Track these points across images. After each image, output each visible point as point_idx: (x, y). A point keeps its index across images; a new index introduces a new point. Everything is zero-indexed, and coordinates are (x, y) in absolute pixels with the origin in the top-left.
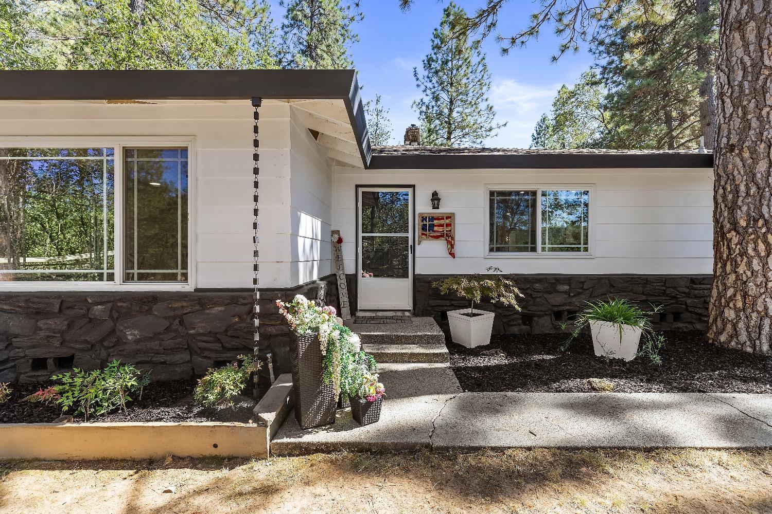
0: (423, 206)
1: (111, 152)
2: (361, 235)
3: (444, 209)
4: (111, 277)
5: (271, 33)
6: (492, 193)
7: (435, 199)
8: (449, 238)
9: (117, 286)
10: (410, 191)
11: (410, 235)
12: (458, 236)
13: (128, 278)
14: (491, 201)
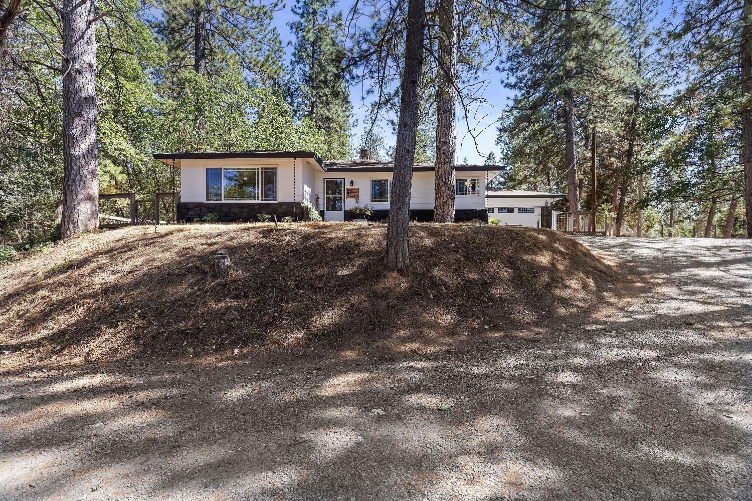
0: (348, 186)
1: (258, 169)
2: (326, 196)
3: (354, 187)
4: (258, 199)
5: (280, 57)
6: (372, 181)
7: (352, 183)
8: (357, 197)
9: (259, 201)
10: (343, 180)
11: (343, 196)
12: (360, 197)
13: (262, 200)
14: (372, 184)
